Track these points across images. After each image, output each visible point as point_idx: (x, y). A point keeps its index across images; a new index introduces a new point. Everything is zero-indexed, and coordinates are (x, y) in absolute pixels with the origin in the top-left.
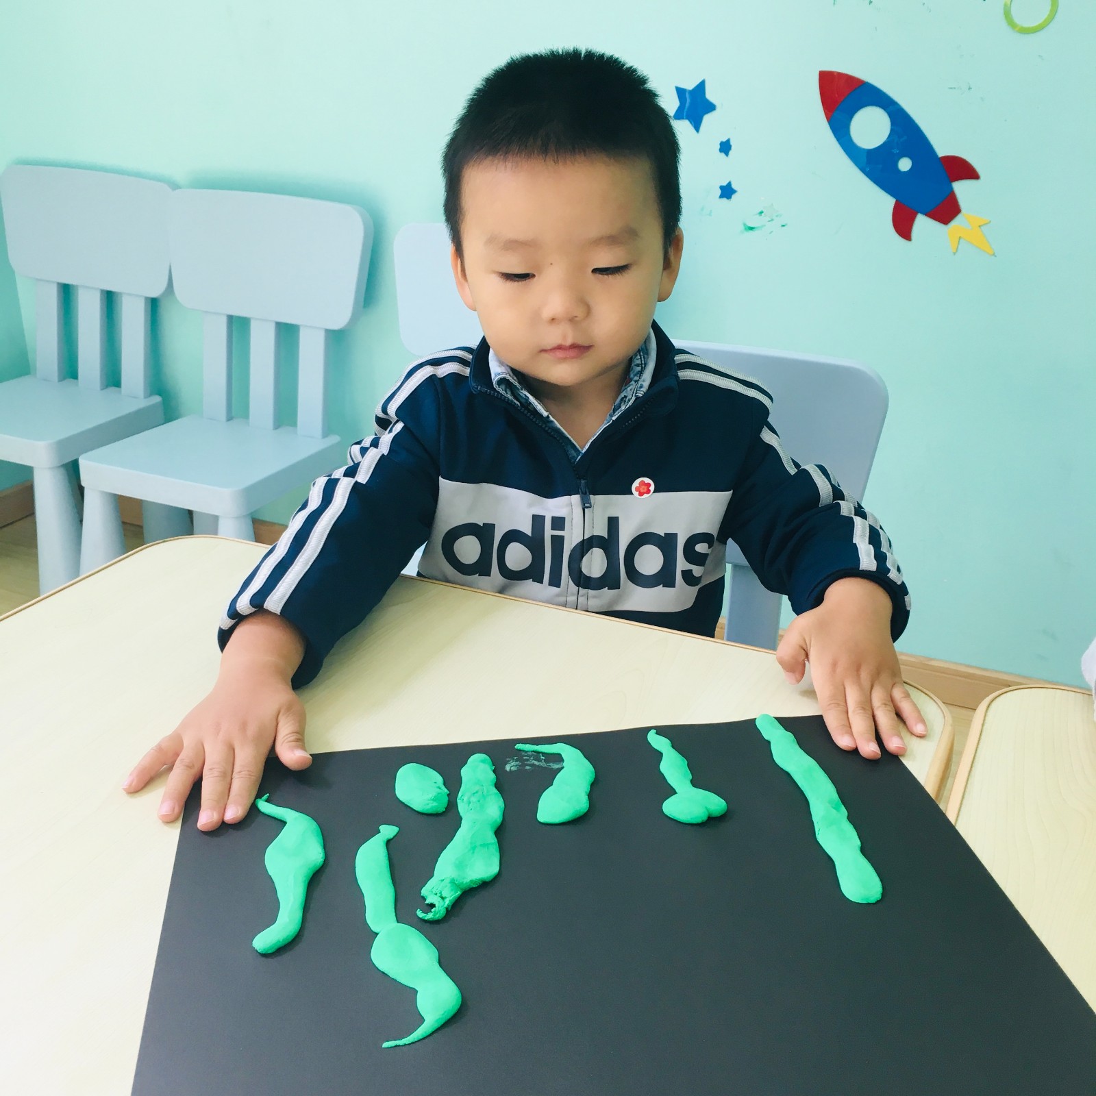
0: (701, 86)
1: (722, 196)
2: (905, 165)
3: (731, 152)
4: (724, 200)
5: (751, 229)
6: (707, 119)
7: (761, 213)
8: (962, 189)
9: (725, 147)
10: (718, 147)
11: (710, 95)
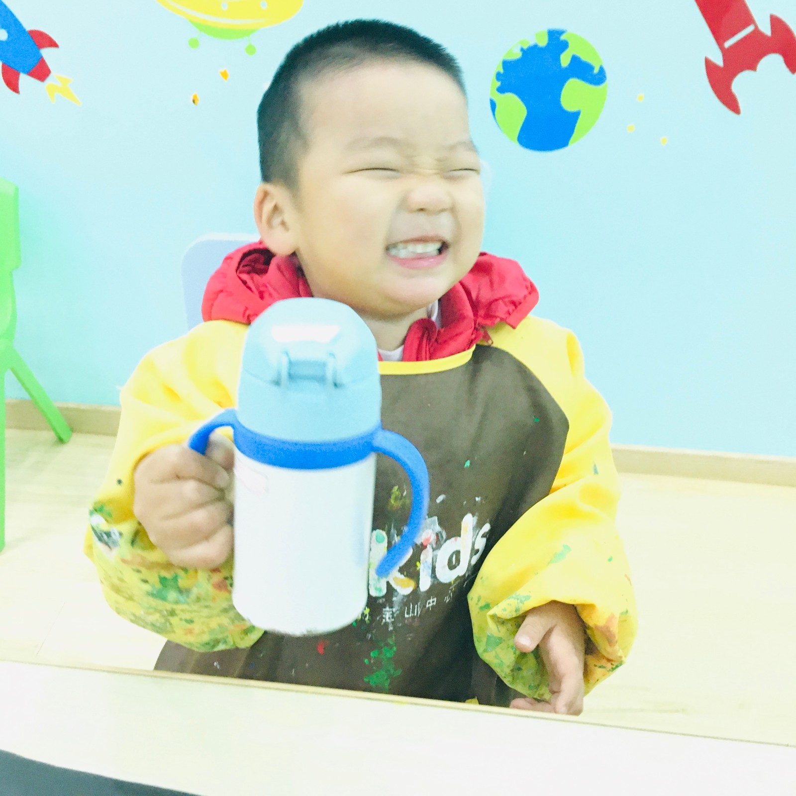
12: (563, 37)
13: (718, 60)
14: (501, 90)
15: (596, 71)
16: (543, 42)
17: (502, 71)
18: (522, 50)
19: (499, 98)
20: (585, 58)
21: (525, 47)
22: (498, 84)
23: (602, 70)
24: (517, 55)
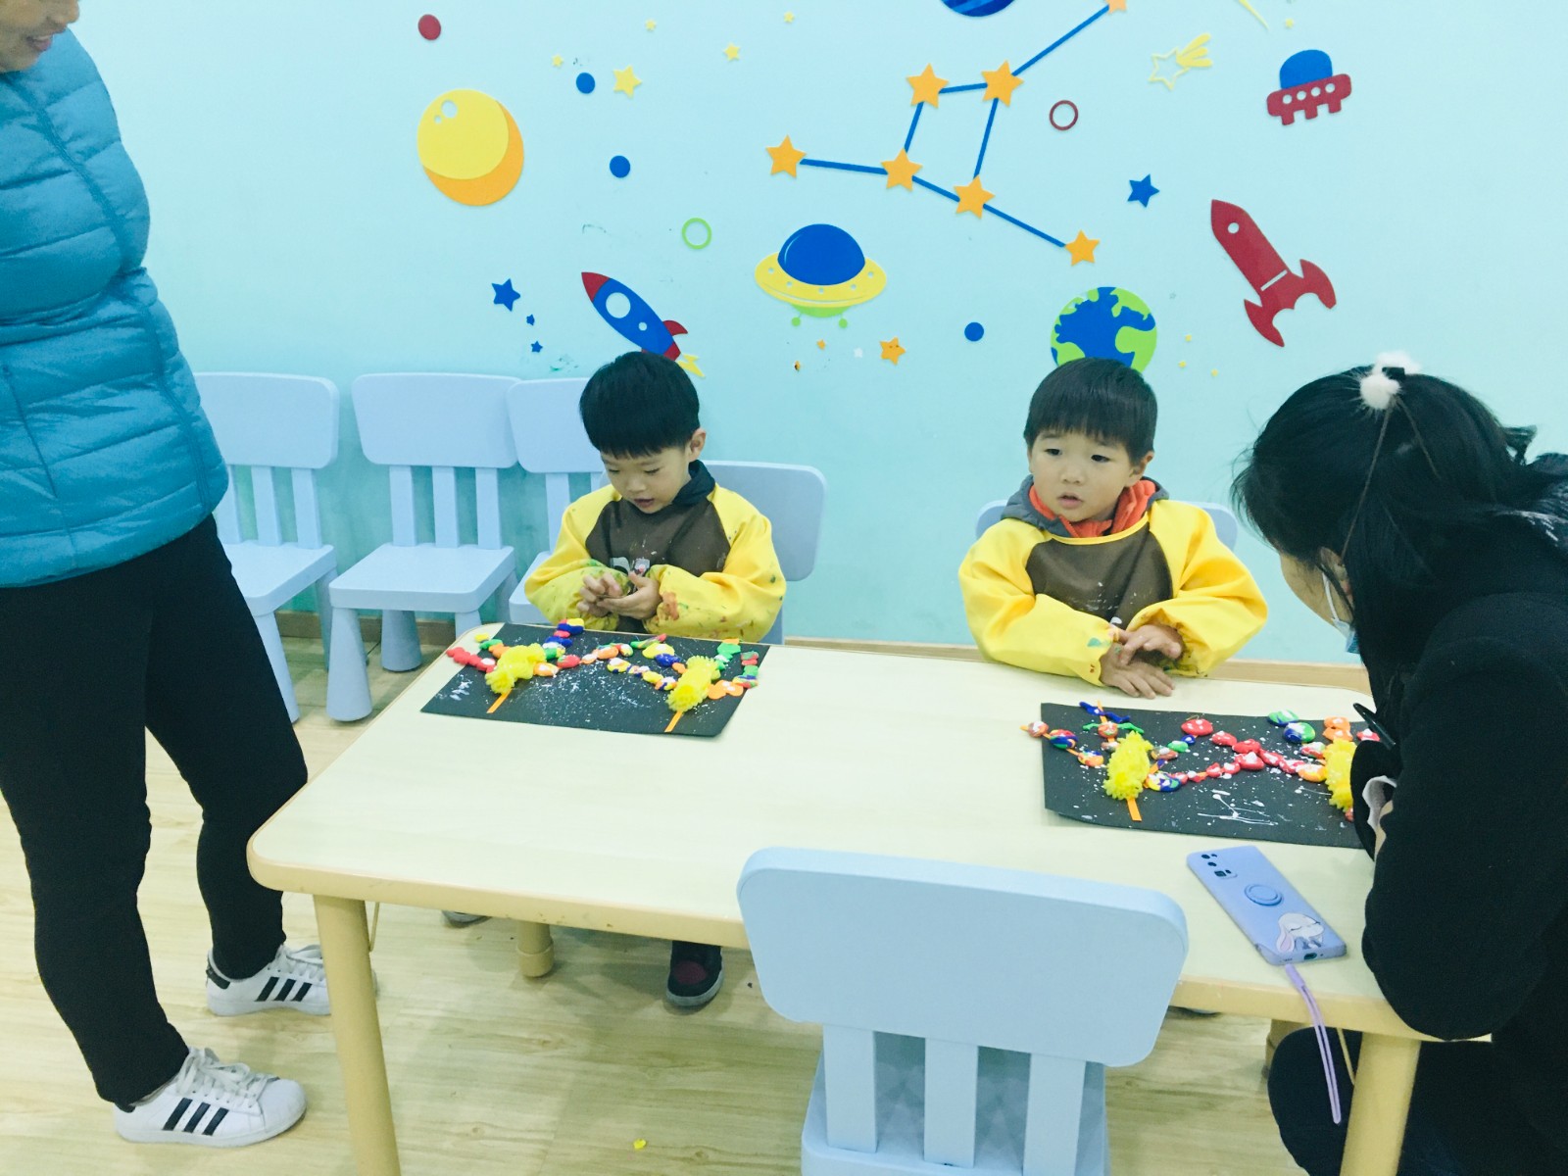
0: (509, 283)
1: (534, 350)
2: (643, 327)
3: (535, 324)
4: (536, 353)
5: (556, 369)
6: (516, 303)
7: (560, 360)
8: (678, 339)
9: (531, 320)
10: (526, 320)
11: (515, 288)
12: (1112, 293)
13: (1256, 301)
14: (1061, 340)
15: (1145, 318)
16: (1095, 298)
17: (1060, 324)
18: (1077, 306)
19: (1059, 347)
20: (1134, 308)
21: (1080, 303)
22: (1058, 335)
23: (1150, 317)
24: (1072, 310)
